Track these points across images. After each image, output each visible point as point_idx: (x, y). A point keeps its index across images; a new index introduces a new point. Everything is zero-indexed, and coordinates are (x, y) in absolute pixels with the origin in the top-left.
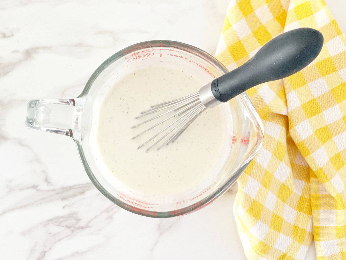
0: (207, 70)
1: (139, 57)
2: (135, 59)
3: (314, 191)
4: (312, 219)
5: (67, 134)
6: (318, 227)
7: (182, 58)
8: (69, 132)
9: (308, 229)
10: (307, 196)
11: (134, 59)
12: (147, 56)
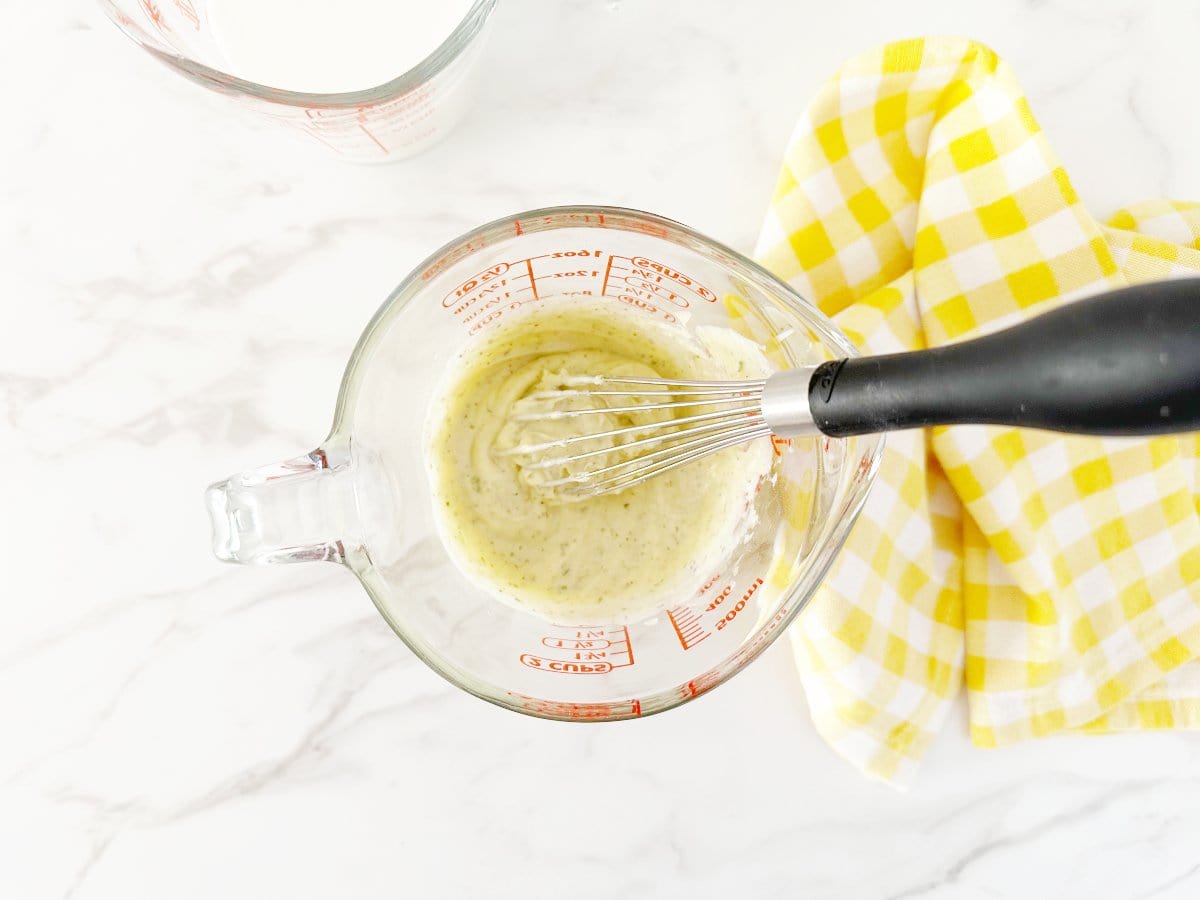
0: (664, 270)
1: (471, 285)
2: (463, 293)
3: (975, 576)
4: (965, 638)
5: (331, 558)
6: (981, 661)
7: (588, 254)
8: (336, 547)
9: (956, 662)
10: (955, 587)
11: (459, 293)
12: (491, 276)
